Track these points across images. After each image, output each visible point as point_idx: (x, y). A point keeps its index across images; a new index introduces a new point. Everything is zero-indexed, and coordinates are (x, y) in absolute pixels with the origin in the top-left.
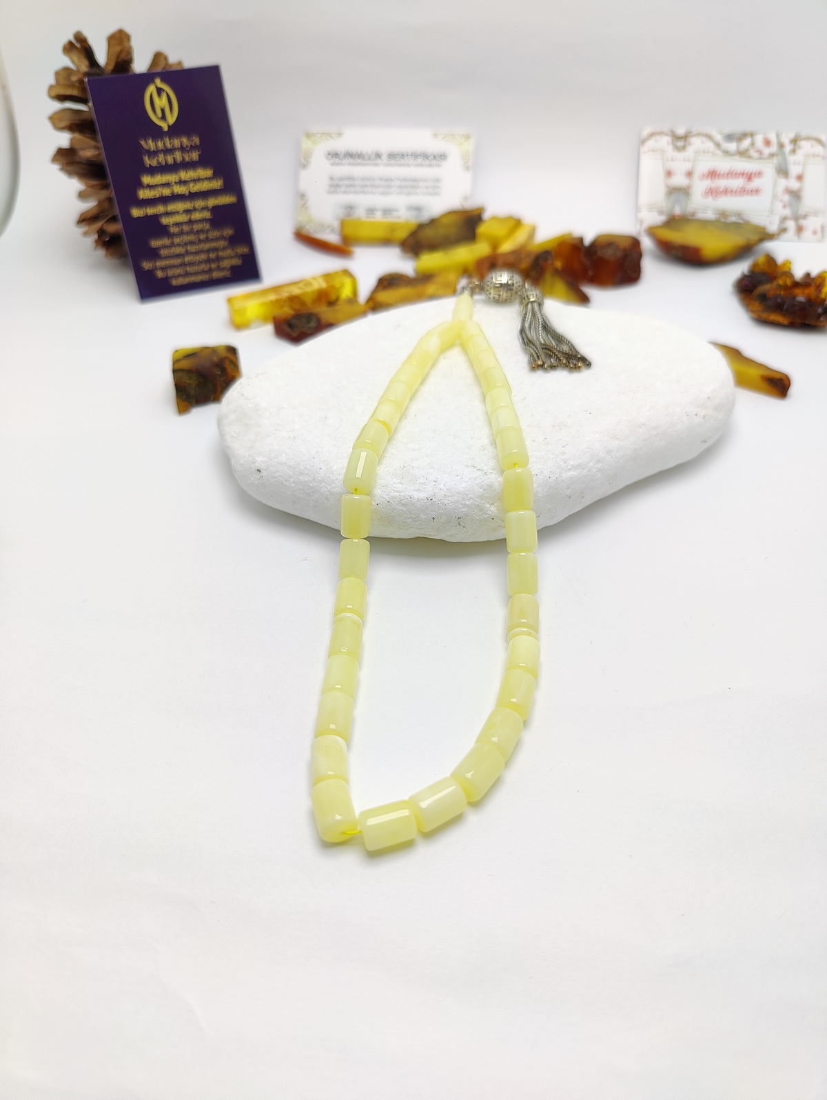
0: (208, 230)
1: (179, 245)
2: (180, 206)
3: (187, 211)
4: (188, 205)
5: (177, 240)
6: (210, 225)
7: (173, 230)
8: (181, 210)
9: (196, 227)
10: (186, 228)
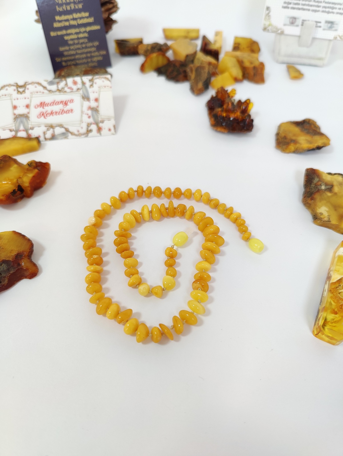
0: (87, 43)
1: (73, 50)
2: (73, 31)
3: (77, 33)
4: (77, 30)
5: (72, 47)
6: (88, 40)
7: (70, 42)
8: (74, 33)
9: (81, 41)
10: (76, 41)
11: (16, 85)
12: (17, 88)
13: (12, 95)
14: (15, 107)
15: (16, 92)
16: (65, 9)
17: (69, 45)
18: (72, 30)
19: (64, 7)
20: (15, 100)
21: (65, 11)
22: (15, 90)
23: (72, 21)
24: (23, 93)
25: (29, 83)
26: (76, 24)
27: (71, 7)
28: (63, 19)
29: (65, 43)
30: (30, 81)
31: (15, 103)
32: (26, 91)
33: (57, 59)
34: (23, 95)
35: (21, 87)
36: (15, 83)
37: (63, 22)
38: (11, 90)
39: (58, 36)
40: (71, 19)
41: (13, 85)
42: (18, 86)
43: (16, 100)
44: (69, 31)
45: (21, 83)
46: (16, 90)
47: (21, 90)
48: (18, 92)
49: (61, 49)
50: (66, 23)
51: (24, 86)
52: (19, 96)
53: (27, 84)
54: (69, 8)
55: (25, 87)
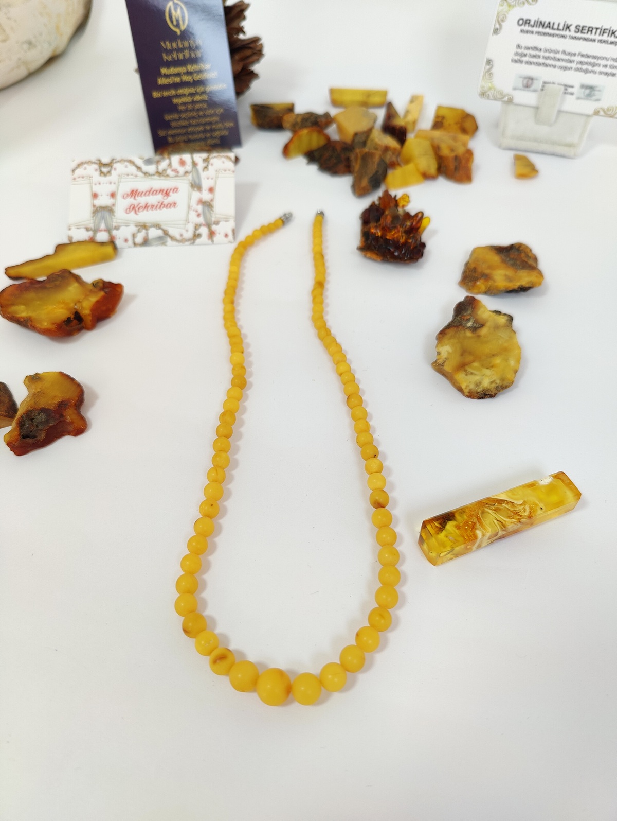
1: (184, 119)
10: (190, 107)
11: (98, 162)
12: (100, 167)
13: (92, 177)
14: (95, 196)
15: (98, 173)
16: (176, 59)
17: (179, 112)
18: (184, 89)
19: (175, 55)
20: (95, 184)
21: (175, 61)
22: (96, 170)
23: (186, 76)
24: (108, 175)
25: (117, 160)
26: (192, 81)
27: (184, 55)
28: (172, 73)
29: (174, 109)
30: (118, 158)
31: (96, 189)
32: (113, 172)
33: (160, 132)
34: (108, 178)
35: (105, 165)
36: (97, 160)
37: (172, 77)
38: (92, 170)
39: (163, 98)
40: (184, 73)
41: (94, 163)
42: (101, 164)
43: (98, 185)
44: (180, 91)
45: (105, 160)
46: (99, 170)
47: (105, 170)
48: (101, 173)
49: (168, 117)
50: (175, 79)
51: (109, 165)
52: (103, 179)
53: (114, 161)
54: (181, 56)
55: (111, 167)
